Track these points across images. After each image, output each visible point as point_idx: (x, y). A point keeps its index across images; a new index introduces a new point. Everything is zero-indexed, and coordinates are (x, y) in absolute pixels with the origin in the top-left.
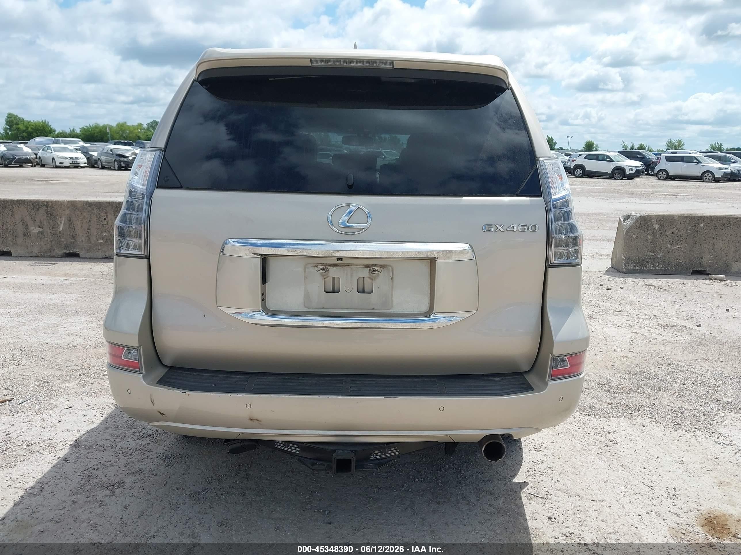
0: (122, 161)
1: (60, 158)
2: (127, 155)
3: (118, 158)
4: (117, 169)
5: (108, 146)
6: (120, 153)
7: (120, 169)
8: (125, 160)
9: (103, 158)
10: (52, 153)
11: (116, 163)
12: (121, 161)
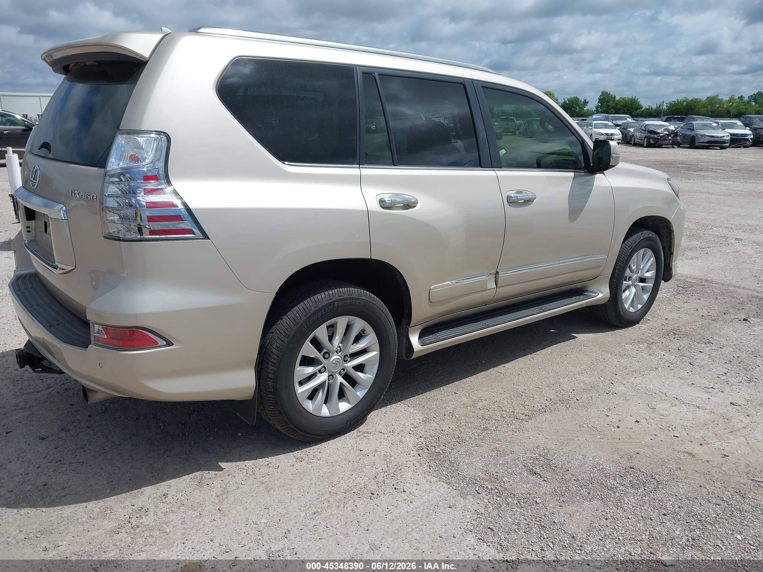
0: (652, 138)
1: (597, 134)
2: (659, 131)
3: (649, 134)
4: (645, 145)
5: (644, 122)
6: (652, 129)
7: (649, 146)
8: (655, 136)
9: (638, 134)
10: (592, 129)
11: (646, 139)
12: (650, 138)
